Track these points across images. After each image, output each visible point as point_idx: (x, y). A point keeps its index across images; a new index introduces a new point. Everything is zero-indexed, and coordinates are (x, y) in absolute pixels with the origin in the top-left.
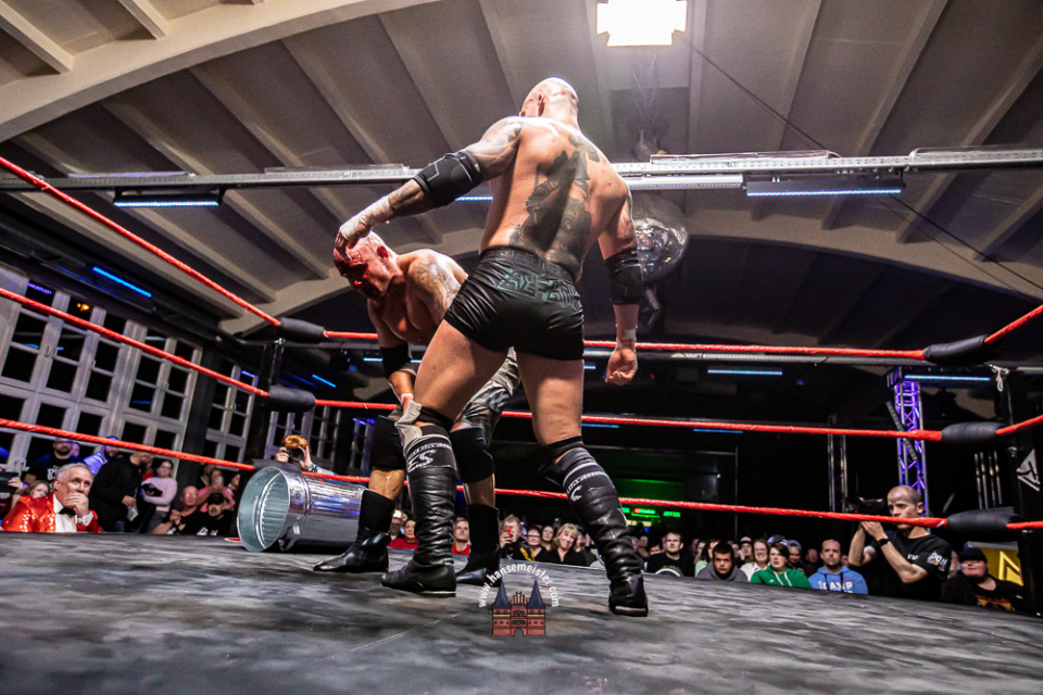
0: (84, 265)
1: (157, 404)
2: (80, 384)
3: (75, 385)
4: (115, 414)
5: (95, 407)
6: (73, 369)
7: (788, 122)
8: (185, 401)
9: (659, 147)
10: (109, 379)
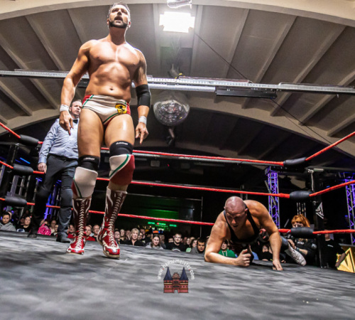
7: (230, 65)
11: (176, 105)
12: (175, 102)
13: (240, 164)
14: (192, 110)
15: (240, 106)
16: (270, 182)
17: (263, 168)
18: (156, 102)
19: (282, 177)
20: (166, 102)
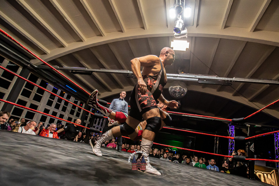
0: (64, 84)
1: (75, 114)
2: (61, 108)
3: (60, 108)
4: (67, 115)
5: (63, 113)
6: (60, 105)
7: (210, 69)
8: (81, 114)
9: (183, 71)
10: (66, 108)
11: (180, 88)
12: (180, 86)
13: (214, 120)
14: (188, 91)
15: (216, 90)
16: (230, 131)
17: (227, 123)
18: (170, 86)
19: (238, 128)
20: (175, 87)
